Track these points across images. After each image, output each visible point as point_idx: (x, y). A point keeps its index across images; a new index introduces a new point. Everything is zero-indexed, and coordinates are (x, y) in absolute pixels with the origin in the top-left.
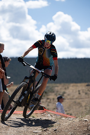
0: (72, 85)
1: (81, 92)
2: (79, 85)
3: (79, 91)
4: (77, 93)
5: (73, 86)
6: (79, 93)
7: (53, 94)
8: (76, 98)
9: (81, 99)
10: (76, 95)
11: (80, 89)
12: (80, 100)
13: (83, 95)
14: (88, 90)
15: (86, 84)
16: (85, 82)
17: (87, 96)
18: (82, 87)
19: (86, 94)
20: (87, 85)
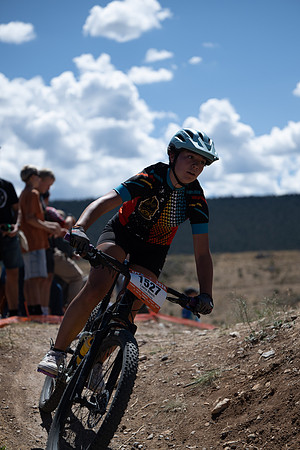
0: (223, 256)
1: (244, 272)
2: (239, 256)
3: (240, 270)
4: (236, 274)
5: (225, 260)
6: (241, 276)
7: (182, 278)
8: (234, 287)
9: (245, 287)
10: (234, 279)
11: (242, 264)
12: (244, 290)
13: (249, 278)
14: (260, 268)
15: (255, 254)
16: (253, 249)
17: (257, 281)
18: (246, 261)
19: (256, 276)
20: (259, 257)
